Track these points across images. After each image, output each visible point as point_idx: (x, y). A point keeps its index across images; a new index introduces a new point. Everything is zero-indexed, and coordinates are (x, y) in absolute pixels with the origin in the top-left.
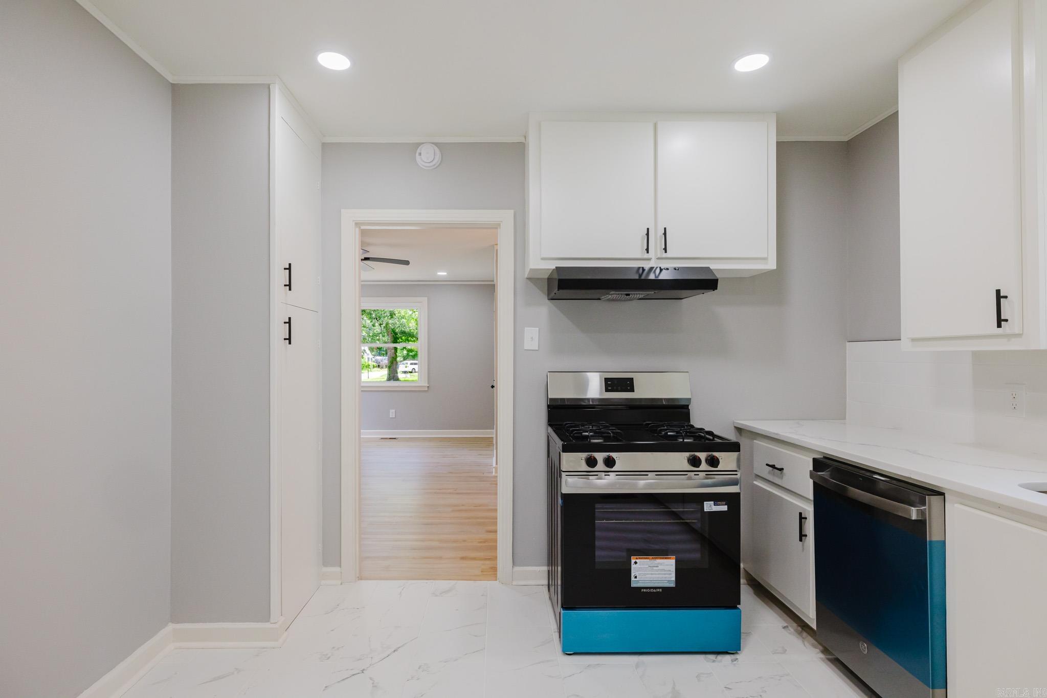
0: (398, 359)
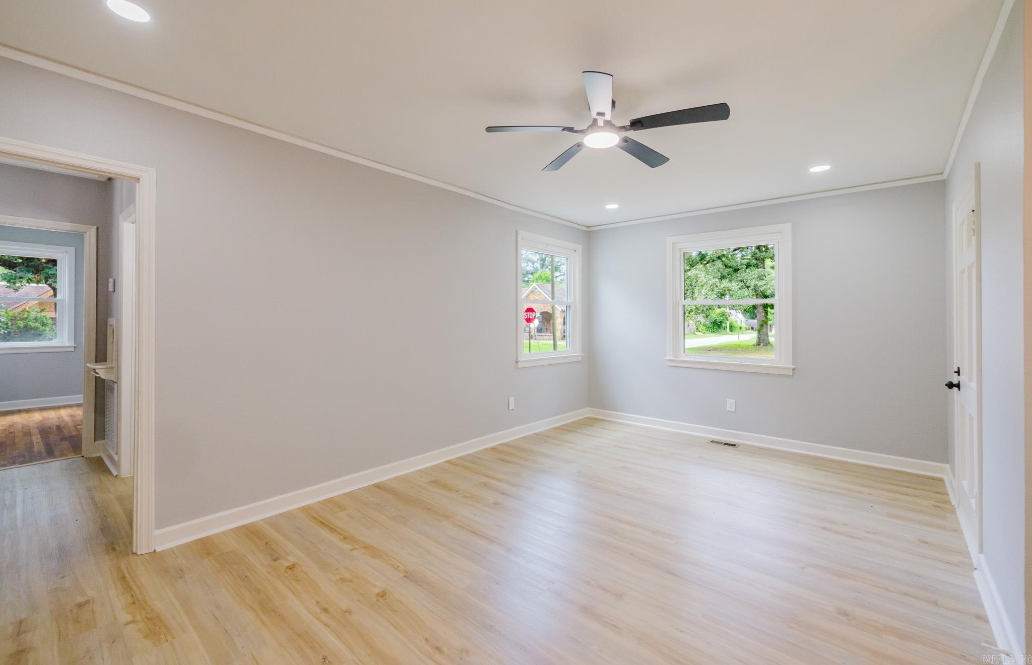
0: (769, 323)
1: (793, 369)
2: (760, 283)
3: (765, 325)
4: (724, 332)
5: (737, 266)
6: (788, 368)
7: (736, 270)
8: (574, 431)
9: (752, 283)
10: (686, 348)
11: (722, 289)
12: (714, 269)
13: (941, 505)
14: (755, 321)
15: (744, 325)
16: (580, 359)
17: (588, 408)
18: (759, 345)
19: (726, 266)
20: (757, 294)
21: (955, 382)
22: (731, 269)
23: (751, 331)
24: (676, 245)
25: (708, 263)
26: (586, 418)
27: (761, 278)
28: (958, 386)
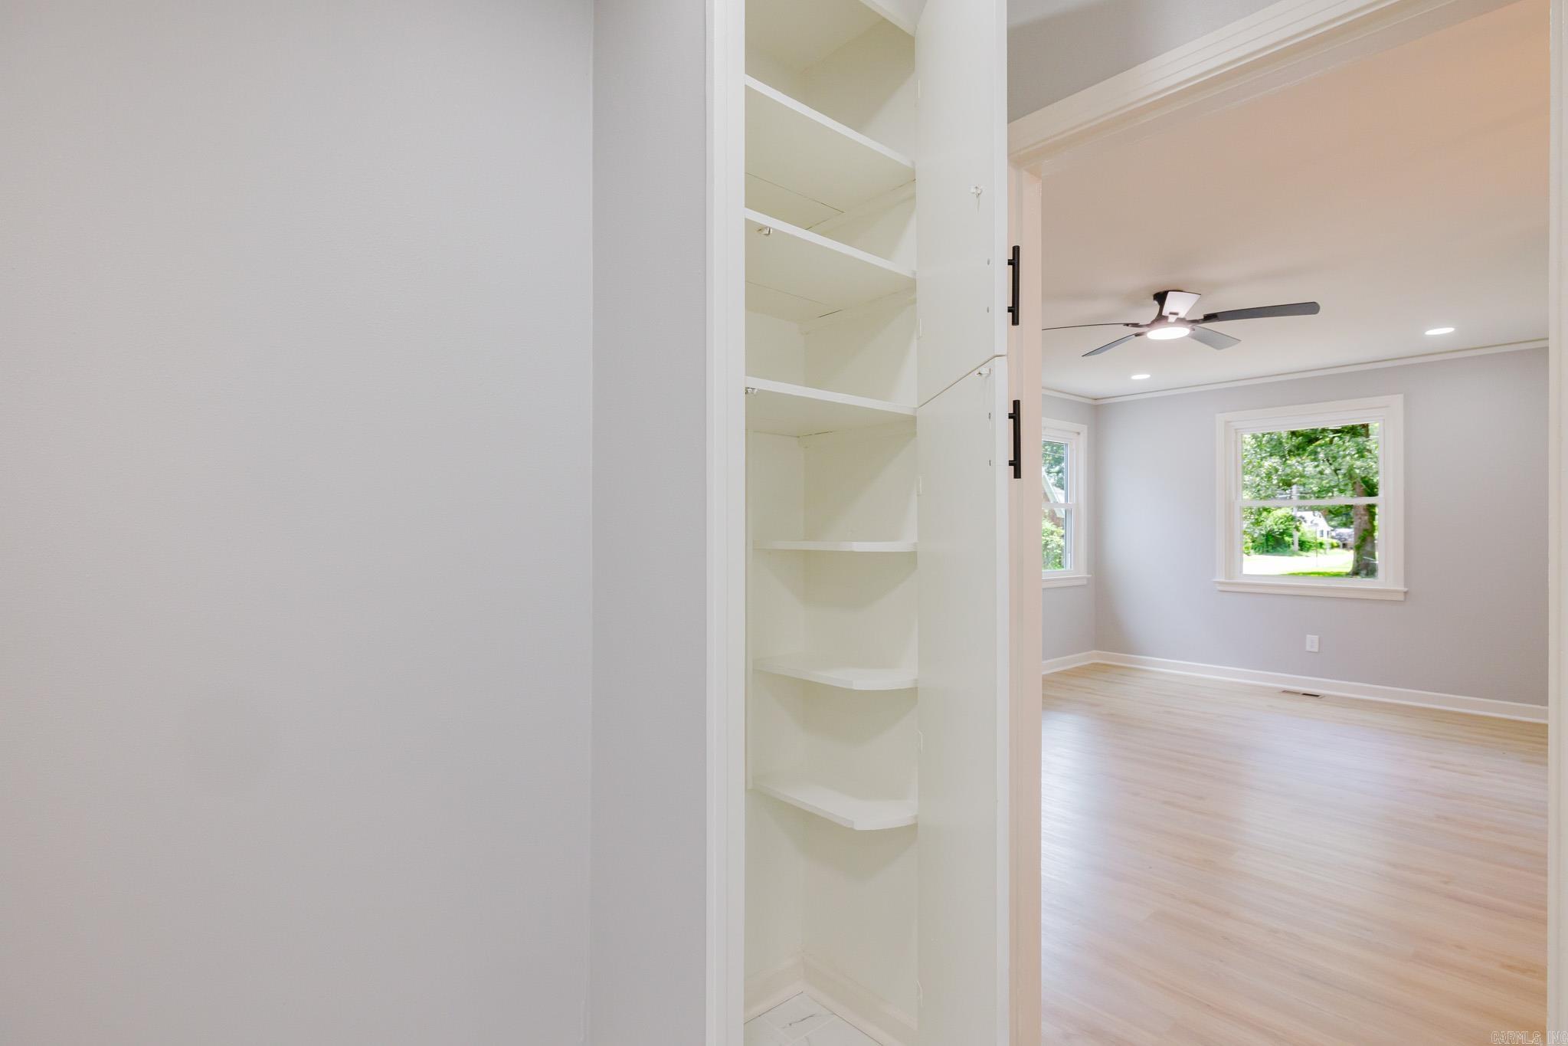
1: (1406, 593)
2: (1358, 463)
3: (1369, 539)
4: (1288, 552)
6: (1398, 592)
11: (1288, 476)
14: (1349, 531)
15: (1327, 539)
16: (1085, 582)
17: (1094, 651)
18: (1358, 573)
23: (1340, 550)
24: (1230, 424)
26: (1090, 665)
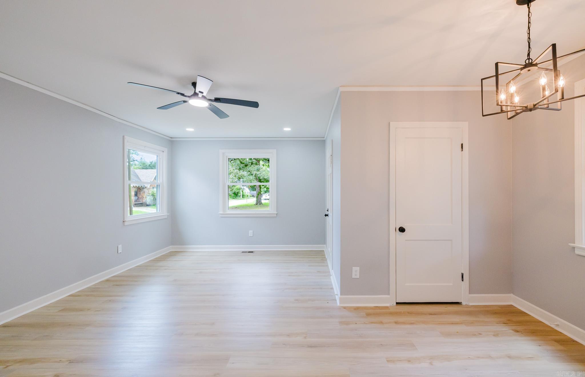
0: (262, 193)
1: (277, 214)
2: (258, 173)
3: (260, 194)
4: (239, 198)
5: (247, 163)
6: (275, 214)
7: (246, 166)
8: (164, 260)
9: (254, 173)
10: (229, 206)
11: (240, 176)
12: (236, 164)
13: (323, 259)
14: (255, 192)
15: (249, 194)
16: (166, 217)
17: (171, 246)
18: (257, 204)
19: (241, 163)
20: (256, 179)
21: (327, 214)
22: (244, 165)
23: (252, 197)
24: (225, 154)
25: (232, 160)
26: (170, 252)
27: (258, 170)
28: (328, 215)
